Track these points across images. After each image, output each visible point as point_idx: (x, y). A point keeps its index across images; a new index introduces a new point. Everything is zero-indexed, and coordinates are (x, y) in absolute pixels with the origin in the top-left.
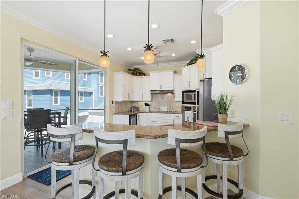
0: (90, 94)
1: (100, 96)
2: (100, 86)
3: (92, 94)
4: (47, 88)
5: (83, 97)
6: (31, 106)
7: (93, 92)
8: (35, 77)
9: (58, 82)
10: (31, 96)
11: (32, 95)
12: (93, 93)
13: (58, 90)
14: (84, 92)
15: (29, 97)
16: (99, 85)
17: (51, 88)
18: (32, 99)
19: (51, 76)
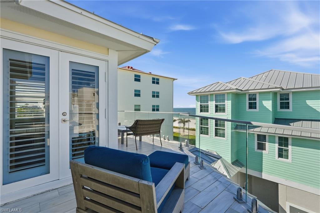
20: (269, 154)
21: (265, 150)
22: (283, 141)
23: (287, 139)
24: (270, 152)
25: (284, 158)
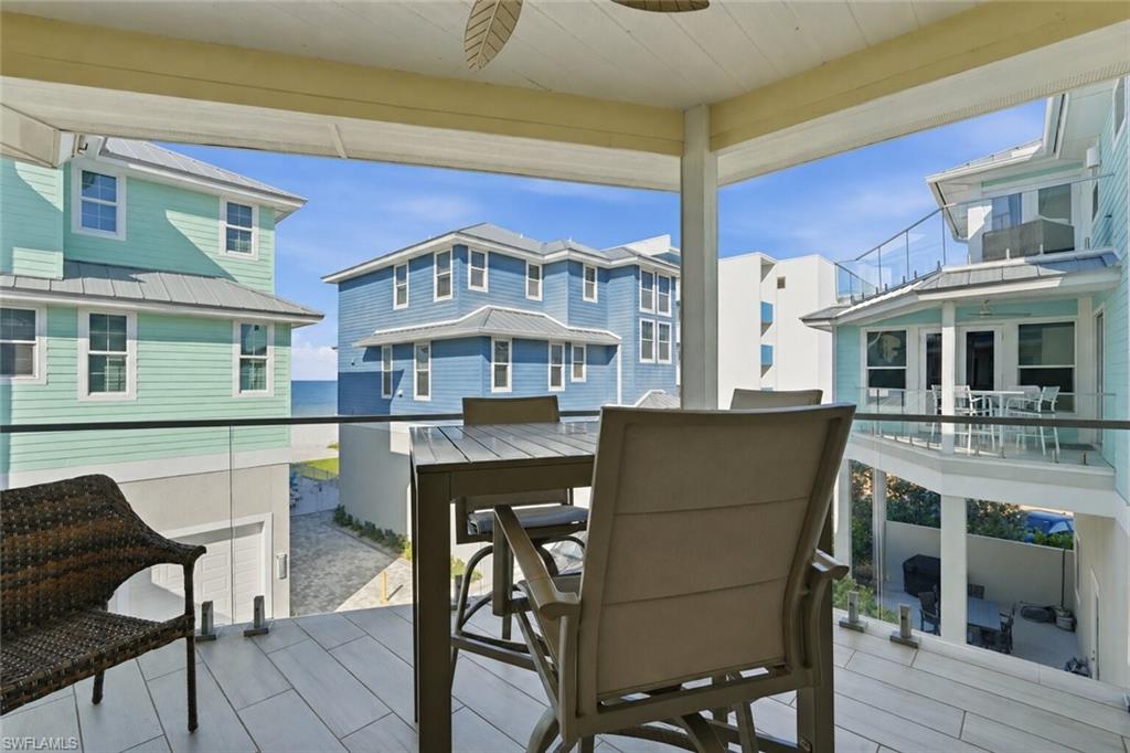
0: (610, 350)
1: (642, 361)
2: (643, 322)
3: (616, 351)
4: (474, 330)
5: (584, 367)
6: (427, 394)
7: (616, 346)
8: (439, 295)
9: (507, 311)
10: (427, 362)
11: (430, 360)
12: (619, 348)
13: (507, 336)
14: (588, 345)
15: (421, 365)
16: (641, 320)
17: (487, 329)
18: (429, 370)
19: (485, 289)
20: (48, 388)
21: (30, 372)
22: (108, 329)
23: (120, 322)
24: (51, 378)
25: (111, 390)
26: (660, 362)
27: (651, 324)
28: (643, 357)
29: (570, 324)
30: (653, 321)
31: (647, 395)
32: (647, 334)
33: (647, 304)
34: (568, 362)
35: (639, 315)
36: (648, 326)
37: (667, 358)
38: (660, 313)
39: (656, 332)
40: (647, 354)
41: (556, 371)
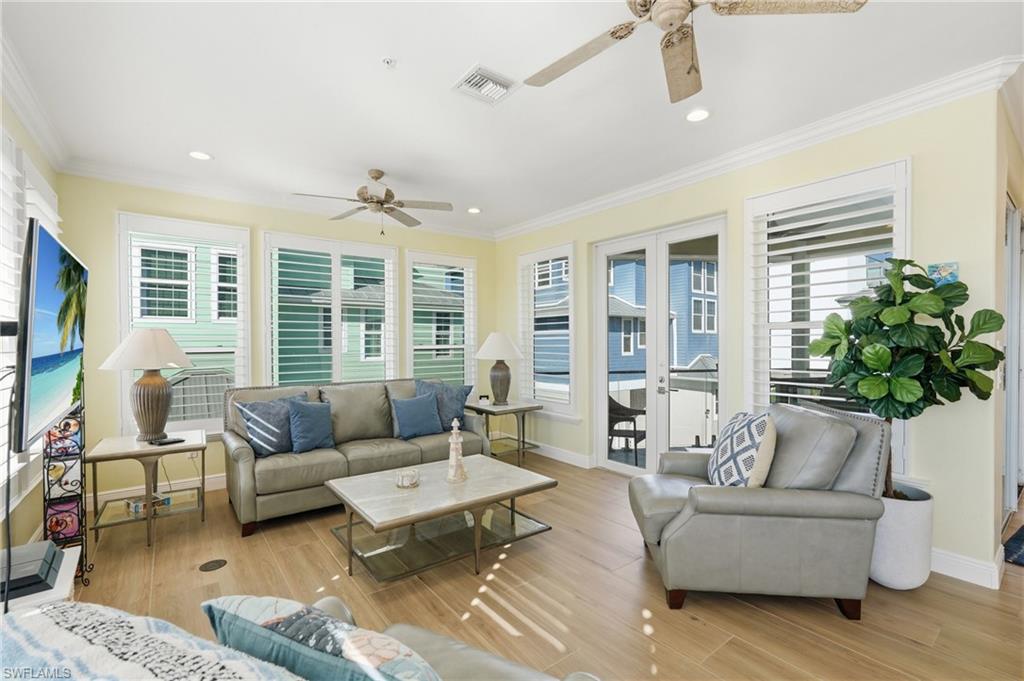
1: (694, 331)
2: (695, 301)
12: (674, 321)
16: (693, 298)
26: (708, 332)
27: (701, 302)
28: (695, 328)
29: (637, 304)
30: (702, 299)
31: (697, 358)
32: (698, 309)
33: (698, 286)
34: (636, 331)
35: (690, 295)
36: (698, 303)
37: (713, 329)
38: (708, 293)
39: (704, 307)
40: (698, 326)
41: (627, 340)
